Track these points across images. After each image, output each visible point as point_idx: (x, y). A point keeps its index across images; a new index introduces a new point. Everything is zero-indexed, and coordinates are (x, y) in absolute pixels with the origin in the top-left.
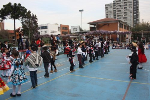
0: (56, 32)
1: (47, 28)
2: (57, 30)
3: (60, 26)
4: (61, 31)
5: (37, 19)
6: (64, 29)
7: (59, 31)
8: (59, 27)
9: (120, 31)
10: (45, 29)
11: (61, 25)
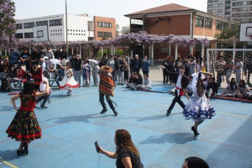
0: (83, 33)
1: (62, 24)
2: (86, 29)
3: (91, 19)
4: (94, 31)
5: (13, 6)
6: (101, 26)
7: (89, 30)
8: (89, 22)
9: (194, 37)
10: (56, 25)
11: (94, 17)
